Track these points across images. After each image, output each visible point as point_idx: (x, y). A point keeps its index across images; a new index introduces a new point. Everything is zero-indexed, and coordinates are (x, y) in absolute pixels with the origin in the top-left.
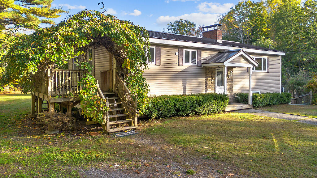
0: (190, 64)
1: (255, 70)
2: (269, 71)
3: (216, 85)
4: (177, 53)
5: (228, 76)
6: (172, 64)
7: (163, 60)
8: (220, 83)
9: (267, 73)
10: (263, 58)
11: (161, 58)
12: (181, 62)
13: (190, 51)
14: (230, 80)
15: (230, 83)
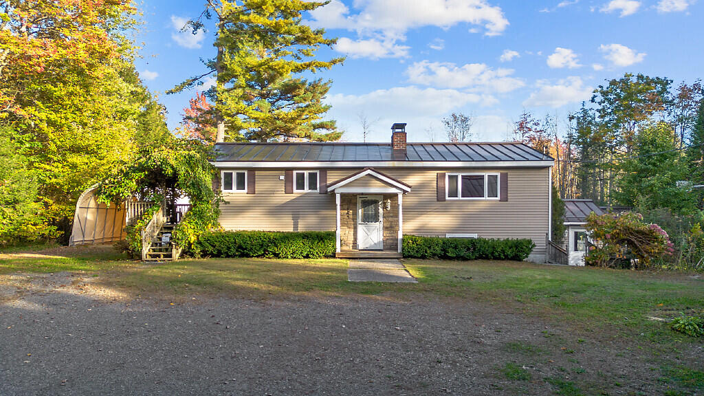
0: (307, 190)
1: (460, 197)
2: (507, 198)
3: (359, 220)
4: (282, 178)
5: (385, 207)
6: (273, 192)
7: (259, 187)
8: (370, 218)
9: (500, 201)
10: (486, 174)
11: (256, 185)
12: (289, 188)
13: (306, 173)
14: (391, 215)
15: (390, 219)
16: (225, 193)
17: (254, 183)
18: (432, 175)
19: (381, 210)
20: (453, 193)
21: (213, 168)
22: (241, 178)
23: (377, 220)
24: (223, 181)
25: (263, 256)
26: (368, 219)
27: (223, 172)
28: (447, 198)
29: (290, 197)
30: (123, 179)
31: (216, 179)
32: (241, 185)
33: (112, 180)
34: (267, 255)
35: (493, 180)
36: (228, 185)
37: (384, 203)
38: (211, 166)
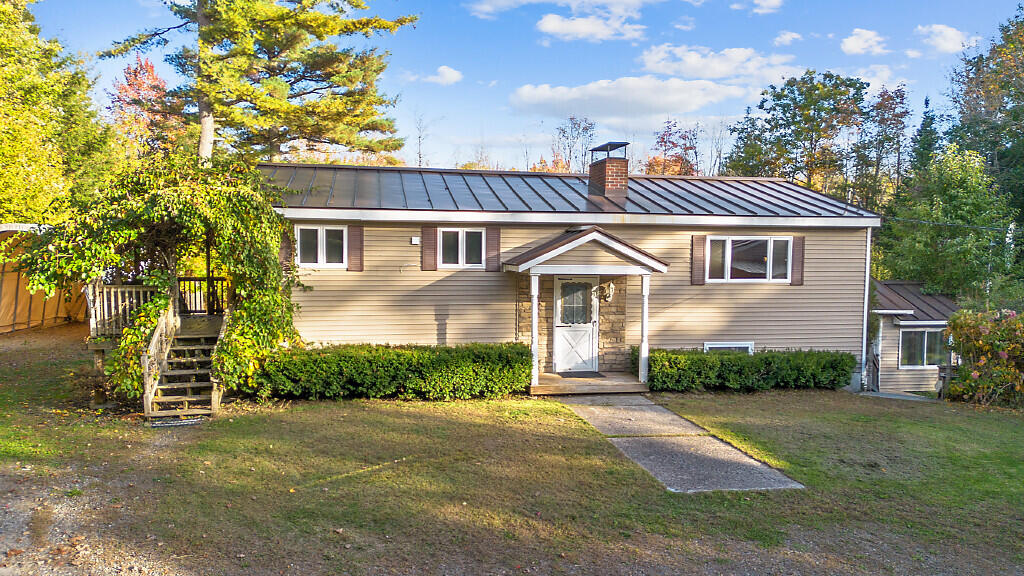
0: (462, 264)
1: (727, 279)
2: (802, 280)
3: (558, 321)
4: (416, 240)
5: (603, 297)
6: (399, 267)
7: (372, 256)
8: (578, 315)
9: (791, 285)
10: (771, 239)
11: (365, 253)
12: (429, 260)
13: (462, 232)
14: (614, 309)
15: (612, 317)
16: (305, 271)
17: (361, 250)
18: (685, 237)
19: (595, 302)
20: (717, 272)
21: (281, 219)
22: (334, 239)
23: (587, 319)
24: (298, 246)
25: (393, 396)
26: (571, 317)
27: (297, 228)
28: (708, 280)
29: (430, 278)
30: (88, 241)
31: (287, 241)
32: (335, 254)
33: (63, 244)
34: (402, 393)
35: (781, 247)
36: (310, 254)
37: (602, 289)
38: (278, 216)
